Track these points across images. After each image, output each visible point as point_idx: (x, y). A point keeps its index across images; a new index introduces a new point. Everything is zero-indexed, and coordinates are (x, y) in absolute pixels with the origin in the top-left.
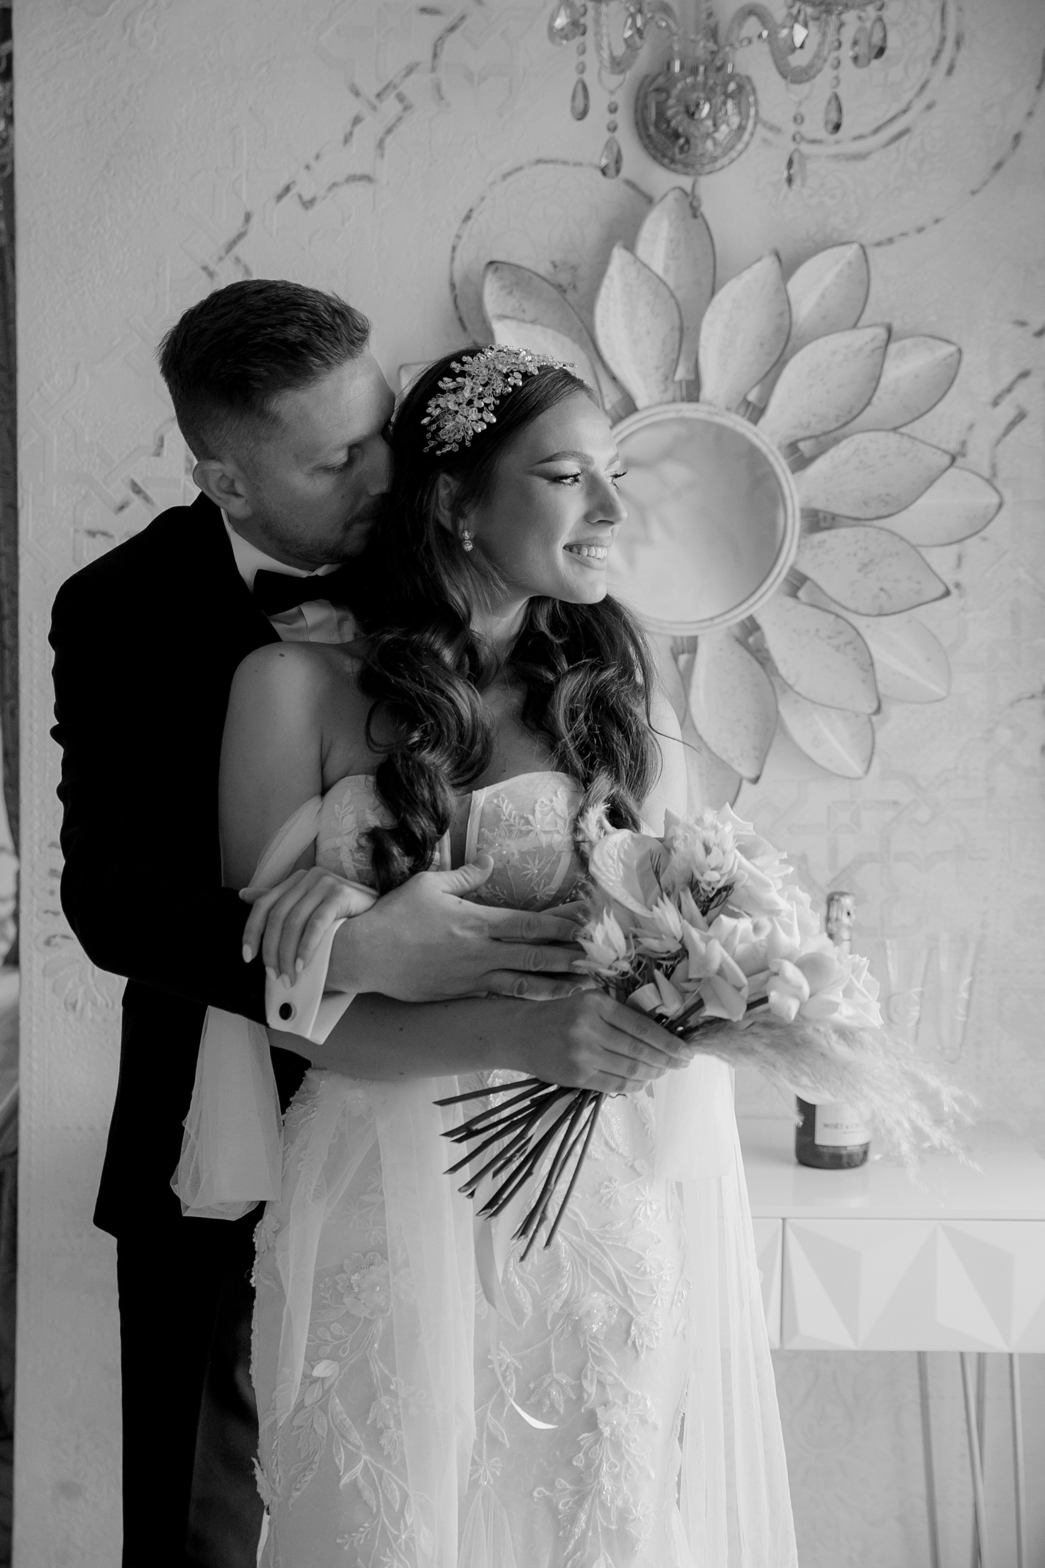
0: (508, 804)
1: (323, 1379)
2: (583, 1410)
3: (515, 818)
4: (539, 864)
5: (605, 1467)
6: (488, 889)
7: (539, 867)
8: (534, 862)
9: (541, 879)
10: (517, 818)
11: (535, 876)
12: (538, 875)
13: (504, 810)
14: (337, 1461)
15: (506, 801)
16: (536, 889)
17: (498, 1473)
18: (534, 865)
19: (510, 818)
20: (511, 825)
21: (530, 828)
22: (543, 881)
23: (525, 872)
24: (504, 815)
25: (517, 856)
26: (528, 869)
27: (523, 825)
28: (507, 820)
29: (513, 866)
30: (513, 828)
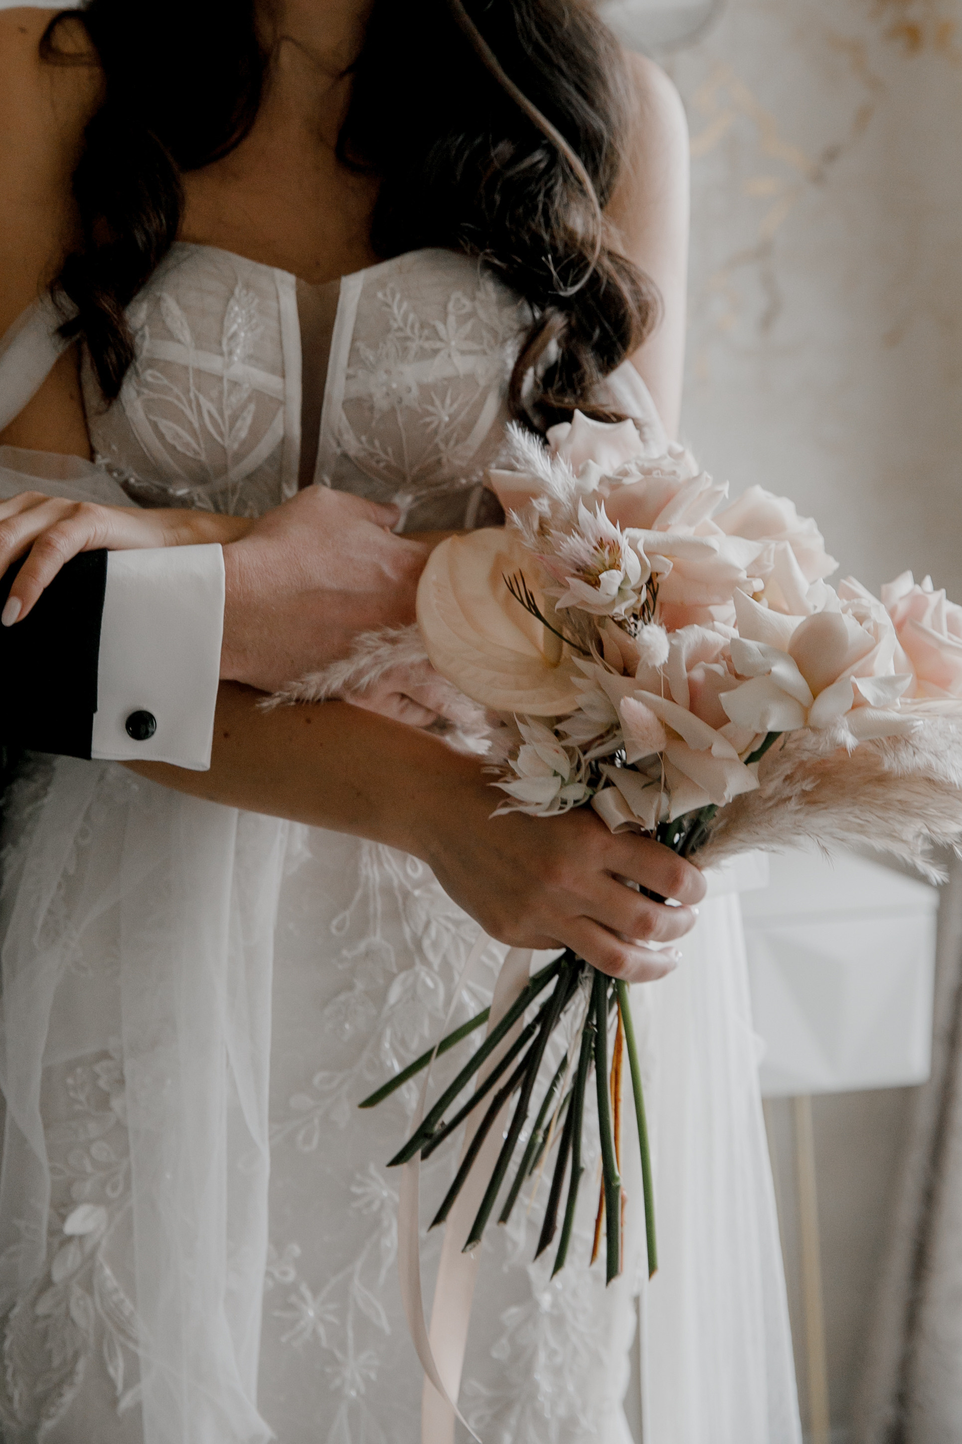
0: (401, 301)
1: (81, 1238)
2: (505, 1269)
3: (412, 327)
4: (451, 405)
5: (542, 1357)
6: (361, 443)
7: (452, 410)
8: (443, 402)
9: (452, 432)
10: (417, 326)
11: (443, 425)
12: (447, 425)
13: (396, 311)
14: (111, 1370)
15: (398, 296)
16: (442, 446)
17: (373, 1376)
18: (443, 407)
19: (406, 325)
20: (407, 338)
21: (439, 345)
22: (455, 435)
23: (428, 420)
24: (395, 320)
25: (415, 392)
26: (432, 414)
27: (427, 339)
28: (400, 329)
29: (407, 407)
30: (409, 344)
